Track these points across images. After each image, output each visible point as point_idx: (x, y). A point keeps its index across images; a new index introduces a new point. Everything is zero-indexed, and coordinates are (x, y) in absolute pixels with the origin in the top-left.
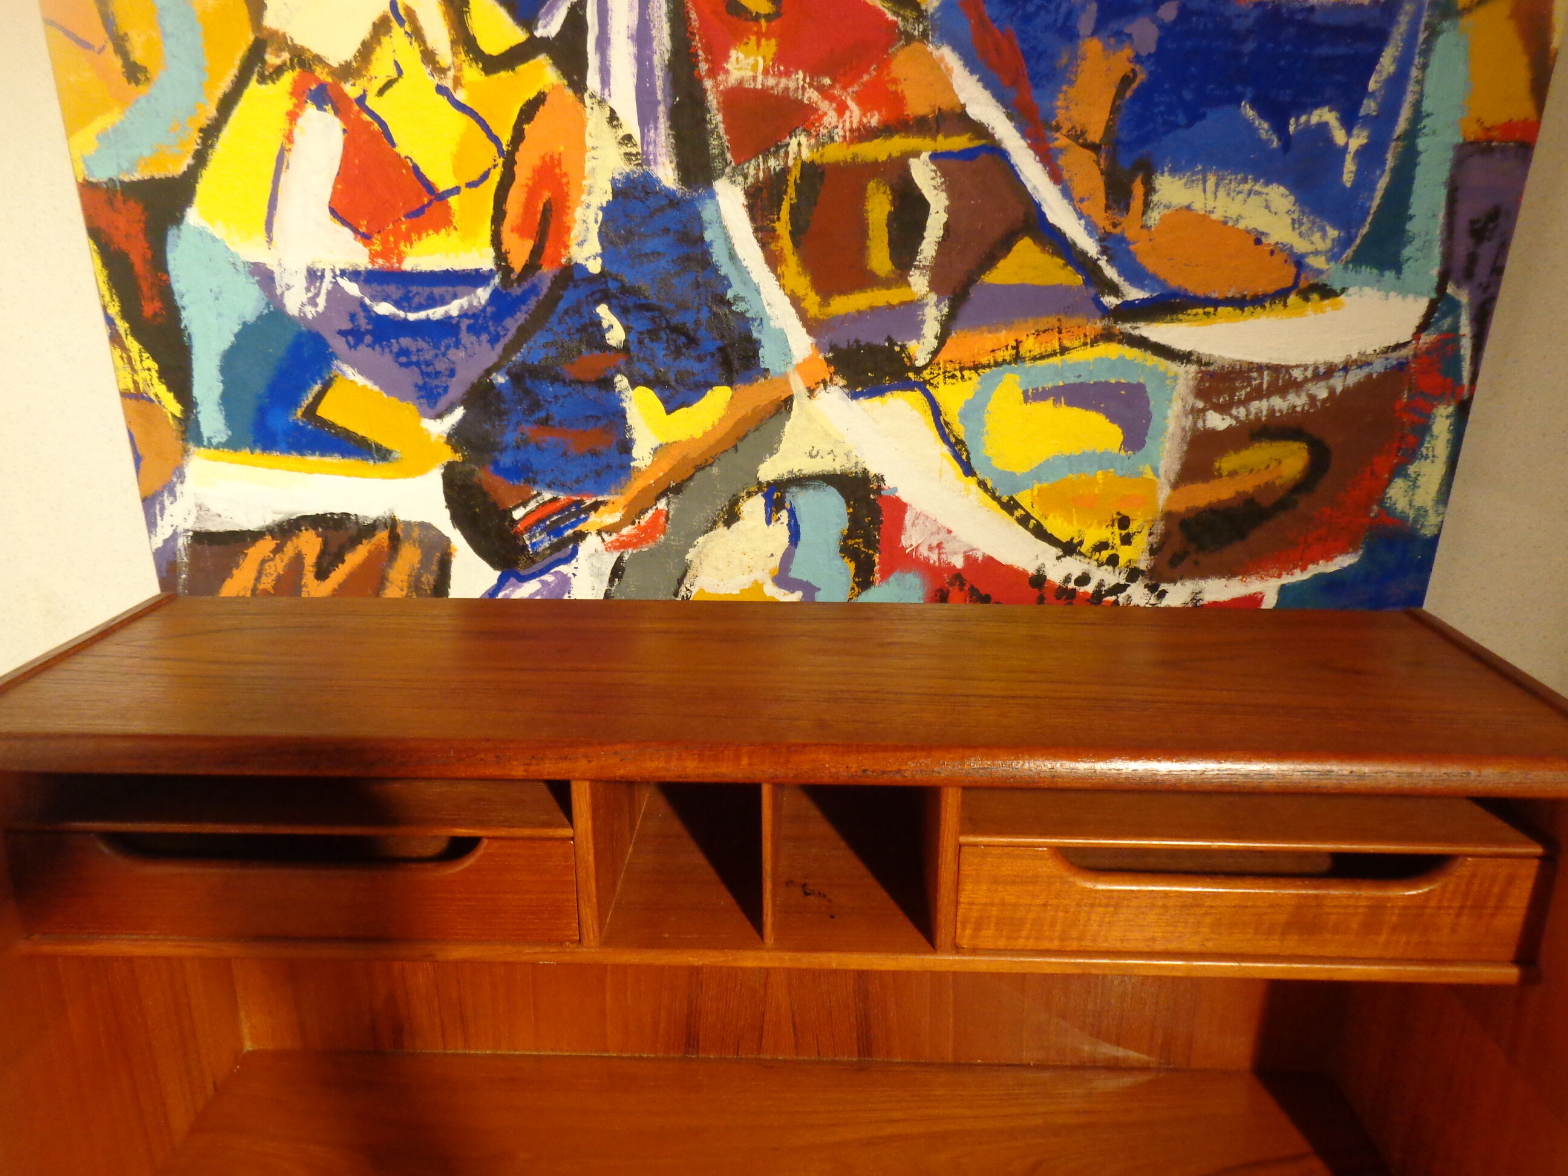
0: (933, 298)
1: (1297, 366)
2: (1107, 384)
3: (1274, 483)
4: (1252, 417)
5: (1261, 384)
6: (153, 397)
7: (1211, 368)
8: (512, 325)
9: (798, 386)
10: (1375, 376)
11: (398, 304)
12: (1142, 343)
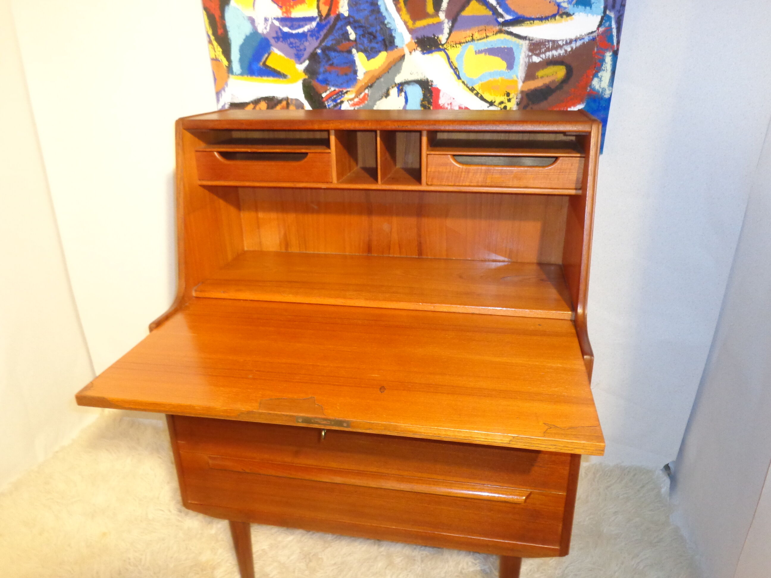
0: (446, 21)
1: (560, 40)
2: (501, 48)
3: (555, 80)
4: (547, 58)
5: (549, 47)
6: (220, 60)
7: (533, 42)
8: (322, 33)
9: (407, 51)
10: (585, 43)
11: (290, 28)
12: (511, 33)
